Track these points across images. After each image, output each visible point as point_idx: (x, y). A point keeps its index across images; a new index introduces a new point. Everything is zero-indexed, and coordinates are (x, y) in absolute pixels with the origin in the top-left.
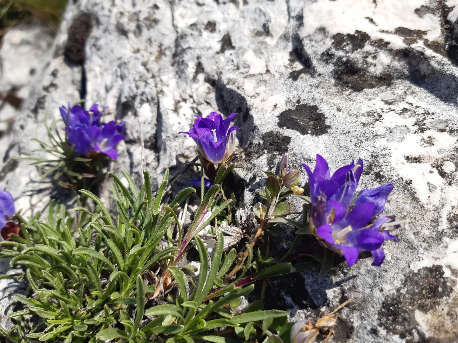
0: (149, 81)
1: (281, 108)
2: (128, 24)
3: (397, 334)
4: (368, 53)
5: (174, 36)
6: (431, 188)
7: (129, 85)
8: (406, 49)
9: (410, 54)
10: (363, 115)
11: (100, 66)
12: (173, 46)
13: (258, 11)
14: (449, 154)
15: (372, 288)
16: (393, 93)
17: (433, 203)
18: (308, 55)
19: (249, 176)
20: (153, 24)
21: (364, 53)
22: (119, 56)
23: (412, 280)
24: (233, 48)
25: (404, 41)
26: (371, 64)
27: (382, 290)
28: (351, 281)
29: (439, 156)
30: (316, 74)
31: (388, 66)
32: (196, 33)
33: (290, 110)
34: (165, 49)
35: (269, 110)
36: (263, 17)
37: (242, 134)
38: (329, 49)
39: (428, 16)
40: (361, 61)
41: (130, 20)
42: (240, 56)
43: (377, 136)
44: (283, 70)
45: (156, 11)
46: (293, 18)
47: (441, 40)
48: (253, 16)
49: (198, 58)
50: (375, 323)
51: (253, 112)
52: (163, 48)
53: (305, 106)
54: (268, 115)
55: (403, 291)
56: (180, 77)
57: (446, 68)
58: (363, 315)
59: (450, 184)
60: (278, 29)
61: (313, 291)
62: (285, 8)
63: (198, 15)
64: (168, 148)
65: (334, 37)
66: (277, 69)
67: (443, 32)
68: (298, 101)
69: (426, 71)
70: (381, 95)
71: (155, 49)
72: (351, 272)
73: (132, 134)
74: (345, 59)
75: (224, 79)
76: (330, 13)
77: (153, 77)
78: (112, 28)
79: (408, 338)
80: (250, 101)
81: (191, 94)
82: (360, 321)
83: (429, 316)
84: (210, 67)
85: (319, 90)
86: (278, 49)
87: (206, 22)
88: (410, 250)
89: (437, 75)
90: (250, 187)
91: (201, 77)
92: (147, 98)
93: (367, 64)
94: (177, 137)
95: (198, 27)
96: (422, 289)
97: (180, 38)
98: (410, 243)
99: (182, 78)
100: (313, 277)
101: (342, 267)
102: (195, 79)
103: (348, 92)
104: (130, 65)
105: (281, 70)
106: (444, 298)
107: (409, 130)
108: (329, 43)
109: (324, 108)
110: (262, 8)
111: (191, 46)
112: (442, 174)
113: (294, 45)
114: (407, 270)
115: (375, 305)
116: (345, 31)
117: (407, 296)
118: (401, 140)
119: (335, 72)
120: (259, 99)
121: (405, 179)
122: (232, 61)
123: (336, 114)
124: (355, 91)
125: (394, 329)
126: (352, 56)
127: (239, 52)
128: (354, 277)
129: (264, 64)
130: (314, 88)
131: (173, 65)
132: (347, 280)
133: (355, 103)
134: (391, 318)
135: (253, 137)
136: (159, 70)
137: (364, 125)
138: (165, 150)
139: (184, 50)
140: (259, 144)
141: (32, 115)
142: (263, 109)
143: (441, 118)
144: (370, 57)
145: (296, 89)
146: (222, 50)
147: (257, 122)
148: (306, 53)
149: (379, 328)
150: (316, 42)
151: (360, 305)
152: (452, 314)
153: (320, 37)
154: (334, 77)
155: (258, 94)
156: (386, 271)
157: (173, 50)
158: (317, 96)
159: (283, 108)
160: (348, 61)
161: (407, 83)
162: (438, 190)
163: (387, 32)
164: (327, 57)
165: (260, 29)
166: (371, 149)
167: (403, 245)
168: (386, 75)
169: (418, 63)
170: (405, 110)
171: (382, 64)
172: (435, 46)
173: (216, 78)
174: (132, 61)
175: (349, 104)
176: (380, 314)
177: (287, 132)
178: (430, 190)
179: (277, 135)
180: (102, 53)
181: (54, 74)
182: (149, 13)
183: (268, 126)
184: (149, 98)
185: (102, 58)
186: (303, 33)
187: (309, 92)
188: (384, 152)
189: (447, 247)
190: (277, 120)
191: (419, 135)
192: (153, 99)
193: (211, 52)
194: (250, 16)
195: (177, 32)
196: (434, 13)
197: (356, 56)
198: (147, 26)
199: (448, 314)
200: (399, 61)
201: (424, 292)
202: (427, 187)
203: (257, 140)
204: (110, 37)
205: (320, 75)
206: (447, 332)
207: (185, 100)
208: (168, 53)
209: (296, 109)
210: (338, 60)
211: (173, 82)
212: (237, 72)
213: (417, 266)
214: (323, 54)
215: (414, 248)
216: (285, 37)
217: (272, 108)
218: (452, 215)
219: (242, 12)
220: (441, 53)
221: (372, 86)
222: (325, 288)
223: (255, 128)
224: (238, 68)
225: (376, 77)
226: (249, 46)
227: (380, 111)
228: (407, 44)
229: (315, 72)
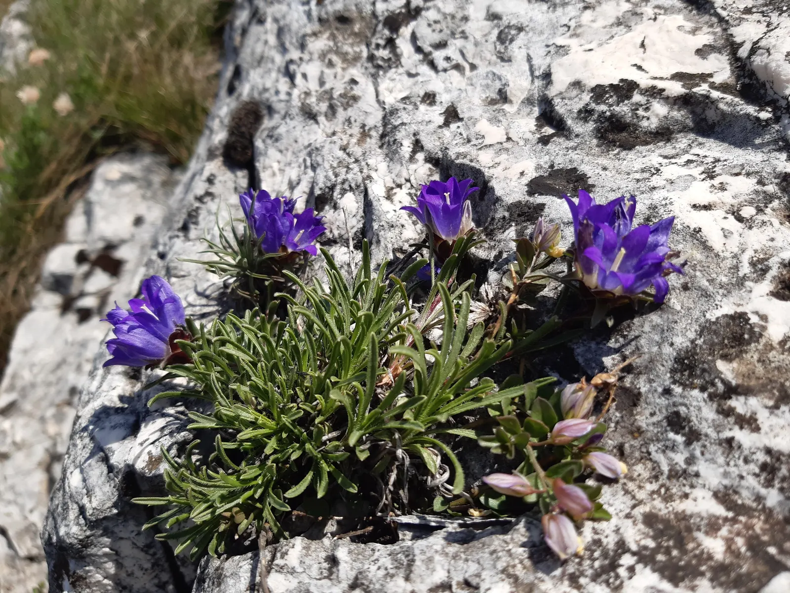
0: (351, 166)
1: (530, 174)
2: (317, 105)
3: (695, 388)
4: (638, 105)
5: (380, 114)
6: (726, 234)
7: (325, 174)
8: (687, 94)
9: (692, 100)
10: (636, 172)
11: (279, 162)
12: (379, 124)
13: (490, 76)
14: (747, 198)
15: (659, 345)
16: (675, 148)
17: (730, 250)
18: (560, 116)
19: (494, 253)
20: (351, 102)
21: (632, 104)
22: (306, 143)
23: (709, 330)
24: (461, 120)
25: (683, 86)
26: (643, 117)
27: (672, 344)
28: (633, 343)
29: (735, 202)
30: (573, 136)
31: (665, 117)
32: (410, 107)
33: (541, 176)
34: (370, 129)
35: (515, 179)
36: (497, 81)
37: (479, 217)
38: (587, 104)
39: (713, 57)
40: (630, 114)
41: (319, 100)
42: (471, 127)
43: (654, 188)
44: (529, 136)
45: (354, 87)
46: (538, 77)
47: (731, 81)
48: (484, 82)
49: (415, 135)
50: (667, 383)
51: (493, 183)
52: (367, 128)
53: (561, 170)
54: (513, 184)
55: (699, 342)
56: (391, 160)
57: (738, 108)
58: (652, 377)
59: (750, 228)
60: (519, 94)
61: (586, 360)
62: (526, 67)
63: (410, 88)
64: (382, 240)
65: (593, 90)
66: (521, 135)
67: (733, 72)
68: (552, 166)
69: (714, 118)
70: (658, 152)
71: (356, 130)
72: (632, 333)
73: (331, 232)
74: (608, 114)
75: (452, 154)
76: (586, 64)
77: (357, 161)
78: (294, 111)
79: (711, 390)
80: (487, 173)
81: (407, 178)
82: (648, 386)
83: (735, 364)
84: (431, 144)
85: (578, 151)
86: (520, 116)
87: (422, 93)
88: (704, 299)
89: (728, 120)
90: (495, 266)
91: (420, 156)
92: (350, 186)
93: (638, 117)
94: (392, 226)
95: (413, 100)
96: (724, 339)
97: (389, 115)
98: (703, 290)
99: (395, 159)
100: (585, 345)
101: (621, 330)
102: (412, 159)
103: (615, 152)
104: (325, 151)
105: (525, 137)
106: (753, 345)
107: (695, 179)
108: (586, 97)
109: (585, 168)
110: (495, 71)
111: (405, 121)
112: (740, 219)
113: (540, 109)
114: (702, 320)
115: (665, 363)
116: (606, 82)
117: (704, 347)
118: (686, 188)
119: (597, 130)
120: (500, 168)
121: (692, 228)
122: (461, 134)
123: (601, 172)
124: (625, 149)
125: (692, 383)
126: (617, 109)
127: (469, 123)
128: (637, 337)
129: (504, 133)
130: (570, 151)
131: (381, 147)
132: (629, 343)
133: (625, 162)
134: (686, 373)
135: (495, 211)
136: (364, 154)
137: (638, 181)
138: (378, 242)
139: (395, 127)
140: (504, 217)
141: (181, 234)
142: (506, 178)
143: (735, 163)
144: (641, 109)
145: (548, 153)
146: (447, 124)
147: (499, 192)
148: (558, 113)
149: (672, 386)
150: (570, 99)
151: (646, 367)
152: (764, 361)
153: (575, 92)
154: (596, 137)
155: (499, 164)
156: (676, 322)
157: (381, 130)
158: (575, 157)
159: (532, 174)
160: (613, 115)
161: (692, 136)
162: (736, 236)
163: (661, 78)
164: (585, 114)
165: (495, 96)
166: (648, 202)
167: (695, 294)
168: (663, 128)
169: (704, 110)
170: (689, 162)
171: (657, 115)
172: (724, 88)
173: (440, 155)
174: (327, 146)
175: (617, 163)
176: (673, 371)
177: (539, 199)
178: (725, 236)
179: (527, 205)
180: (281, 145)
181: (210, 181)
182: (345, 88)
183: (514, 195)
184: (353, 185)
185: (281, 151)
186: (552, 92)
187: (565, 155)
188: (664, 202)
189: (751, 291)
190: (526, 188)
191: (709, 183)
192: (358, 186)
193: (432, 127)
194: (480, 82)
195: (384, 109)
196: (720, 53)
197: (623, 109)
198: (342, 105)
199: (759, 361)
200: (679, 110)
201: (726, 341)
202: (721, 233)
203: (501, 213)
204: (292, 123)
205: (577, 136)
206: (758, 378)
207: (400, 186)
208: (373, 133)
209: (550, 174)
210: (599, 116)
211: (383, 166)
212: (468, 145)
213: (713, 315)
214: (580, 112)
215: (710, 296)
216: (529, 101)
217: (519, 175)
218: (755, 259)
219: (469, 79)
220: (731, 93)
221: (647, 143)
222: (602, 355)
223: (498, 199)
224: (469, 141)
225: (651, 133)
226: (481, 116)
227: (657, 166)
228: (687, 89)
229: (570, 133)
